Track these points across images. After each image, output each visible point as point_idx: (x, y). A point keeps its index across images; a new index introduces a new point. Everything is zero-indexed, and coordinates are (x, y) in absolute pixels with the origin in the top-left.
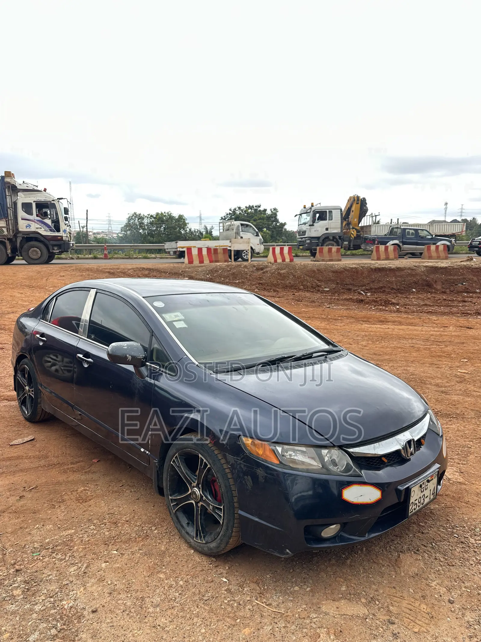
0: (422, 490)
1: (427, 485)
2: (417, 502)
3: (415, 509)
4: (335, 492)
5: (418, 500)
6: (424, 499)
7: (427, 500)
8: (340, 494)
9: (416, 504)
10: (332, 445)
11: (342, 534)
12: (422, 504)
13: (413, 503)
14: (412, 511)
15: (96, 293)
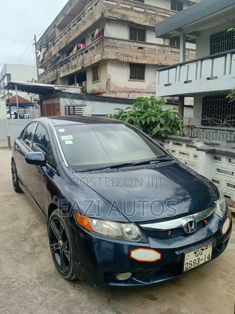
0: (197, 255)
1: (202, 252)
2: (192, 263)
3: (190, 267)
4: (126, 252)
5: (193, 261)
6: (199, 261)
7: (201, 262)
8: (129, 254)
9: (191, 264)
10: (129, 222)
11: (134, 279)
12: (197, 264)
13: (188, 263)
14: (188, 268)
15: (38, 124)
